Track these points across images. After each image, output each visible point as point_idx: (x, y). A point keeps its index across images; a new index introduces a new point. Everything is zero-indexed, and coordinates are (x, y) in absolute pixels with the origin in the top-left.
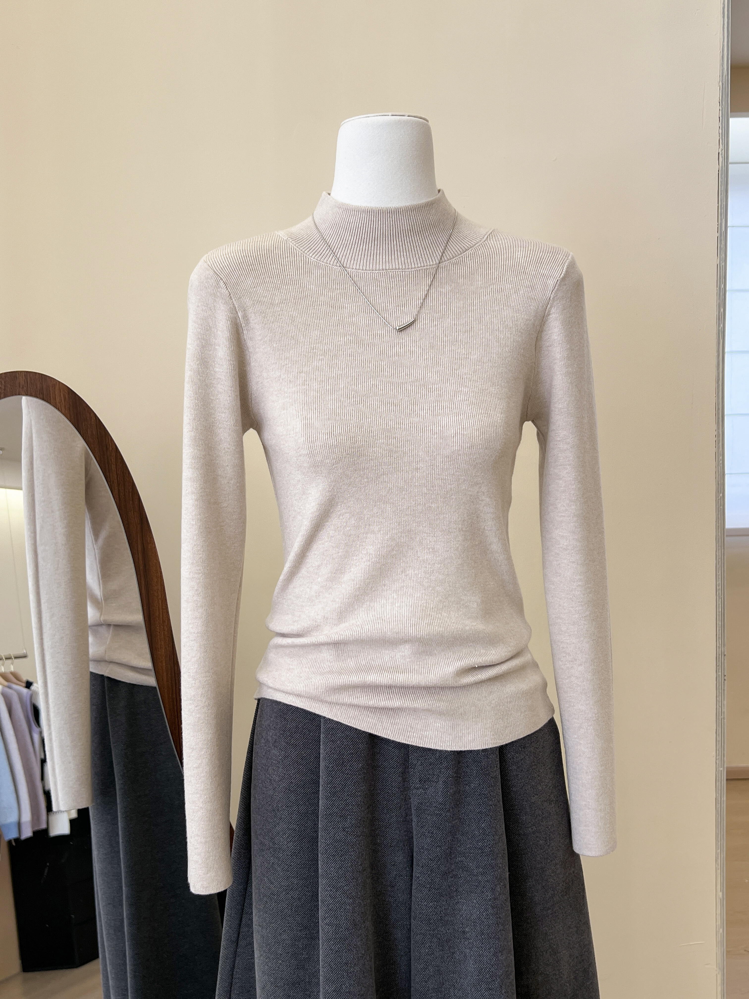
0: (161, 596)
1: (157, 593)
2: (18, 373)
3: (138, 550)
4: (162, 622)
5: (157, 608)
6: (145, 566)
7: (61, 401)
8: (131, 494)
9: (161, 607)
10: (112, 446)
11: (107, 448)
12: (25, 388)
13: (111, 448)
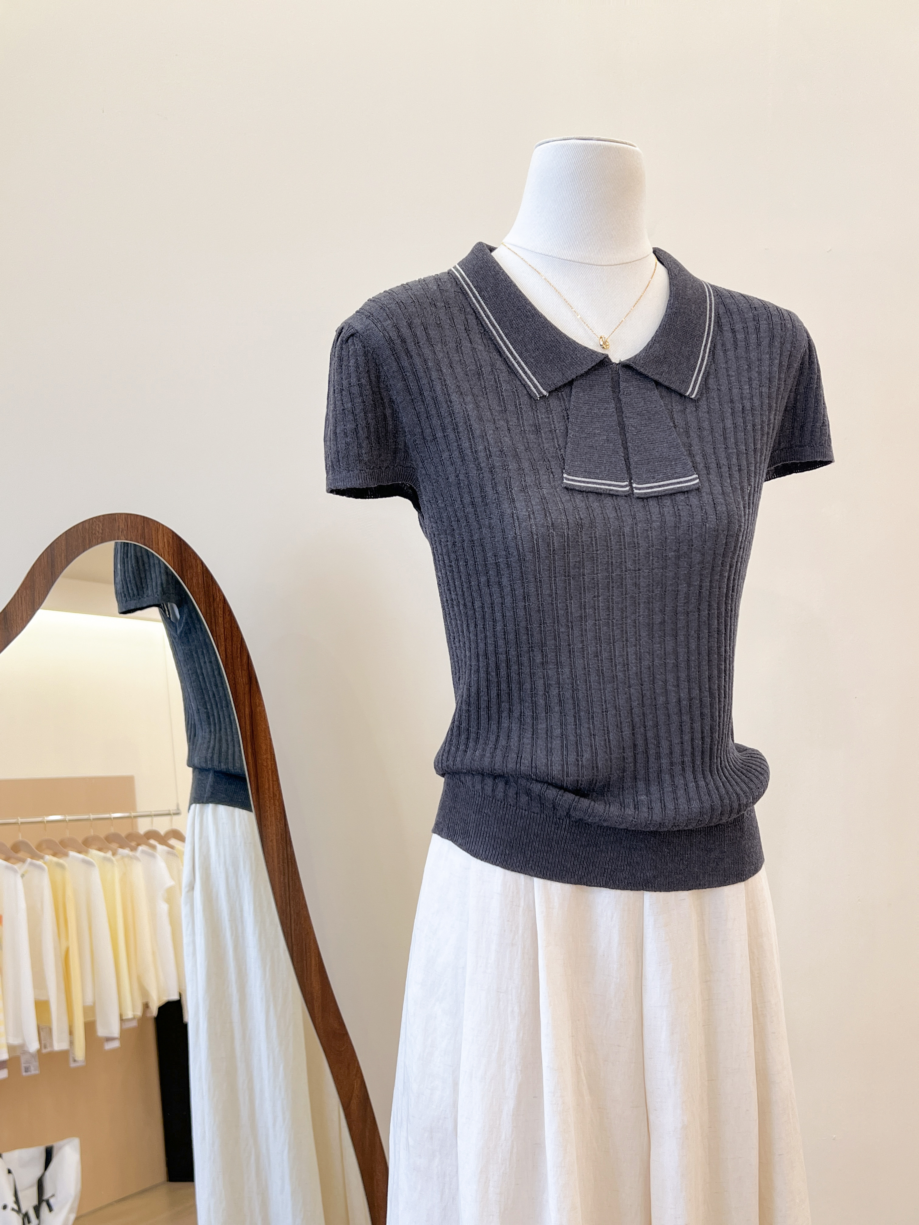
0: (272, 767)
1: (267, 762)
2: (118, 516)
3: (245, 713)
4: (272, 796)
5: (267, 780)
6: (252, 732)
7: (165, 546)
8: (239, 650)
9: (271, 779)
10: (219, 597)
11: (214, 600)
12: (124, 532)
13: (218, 599)
